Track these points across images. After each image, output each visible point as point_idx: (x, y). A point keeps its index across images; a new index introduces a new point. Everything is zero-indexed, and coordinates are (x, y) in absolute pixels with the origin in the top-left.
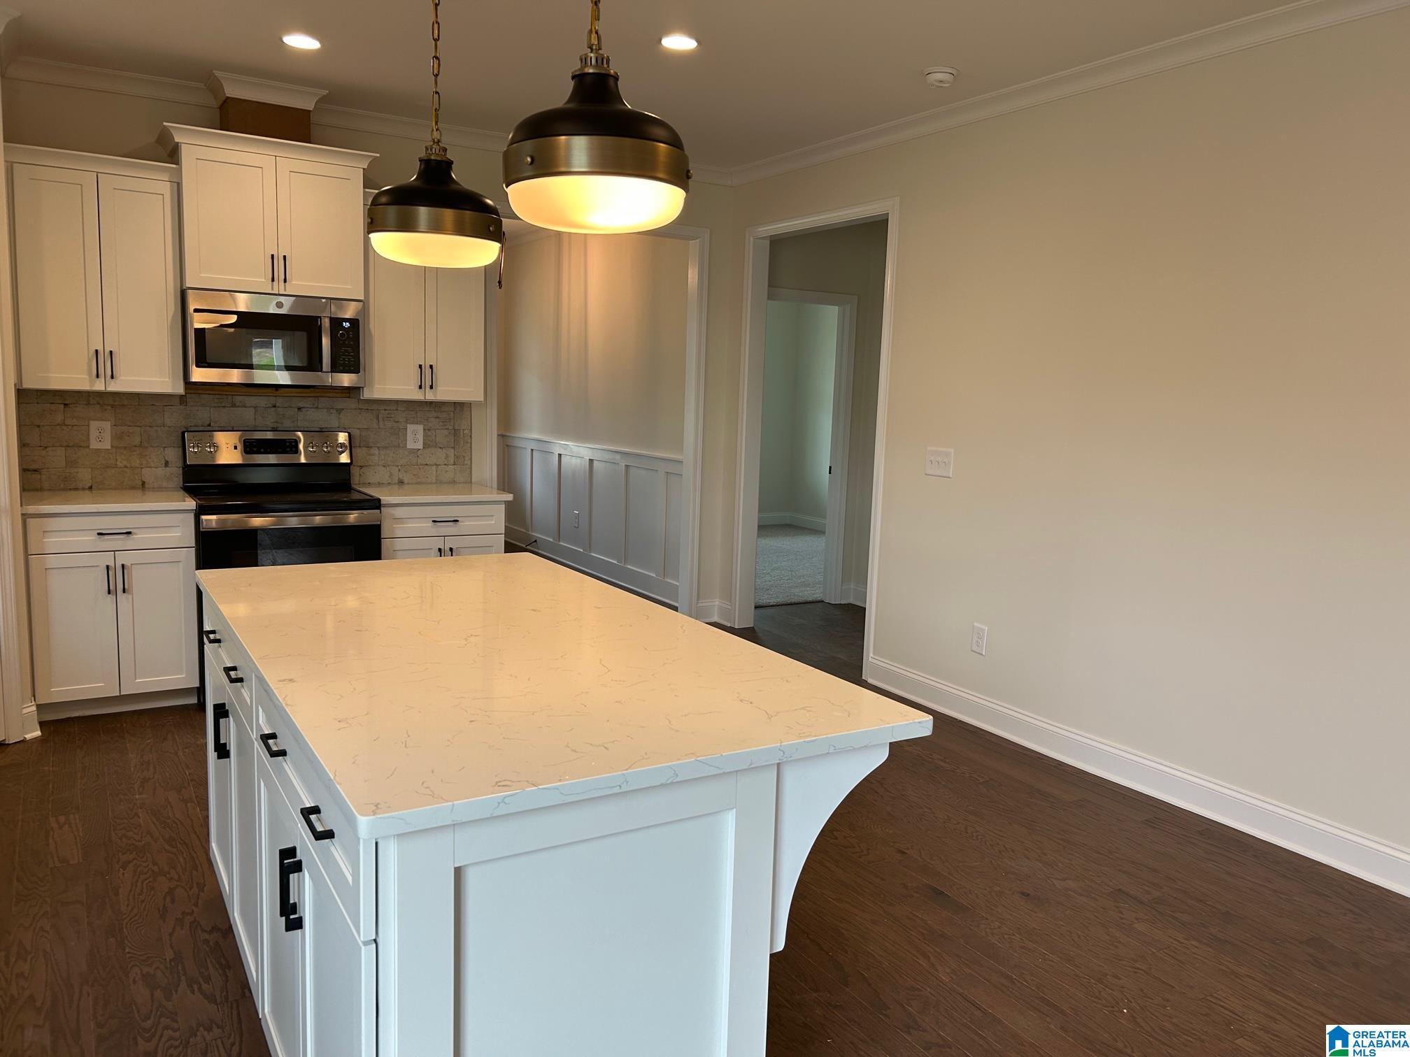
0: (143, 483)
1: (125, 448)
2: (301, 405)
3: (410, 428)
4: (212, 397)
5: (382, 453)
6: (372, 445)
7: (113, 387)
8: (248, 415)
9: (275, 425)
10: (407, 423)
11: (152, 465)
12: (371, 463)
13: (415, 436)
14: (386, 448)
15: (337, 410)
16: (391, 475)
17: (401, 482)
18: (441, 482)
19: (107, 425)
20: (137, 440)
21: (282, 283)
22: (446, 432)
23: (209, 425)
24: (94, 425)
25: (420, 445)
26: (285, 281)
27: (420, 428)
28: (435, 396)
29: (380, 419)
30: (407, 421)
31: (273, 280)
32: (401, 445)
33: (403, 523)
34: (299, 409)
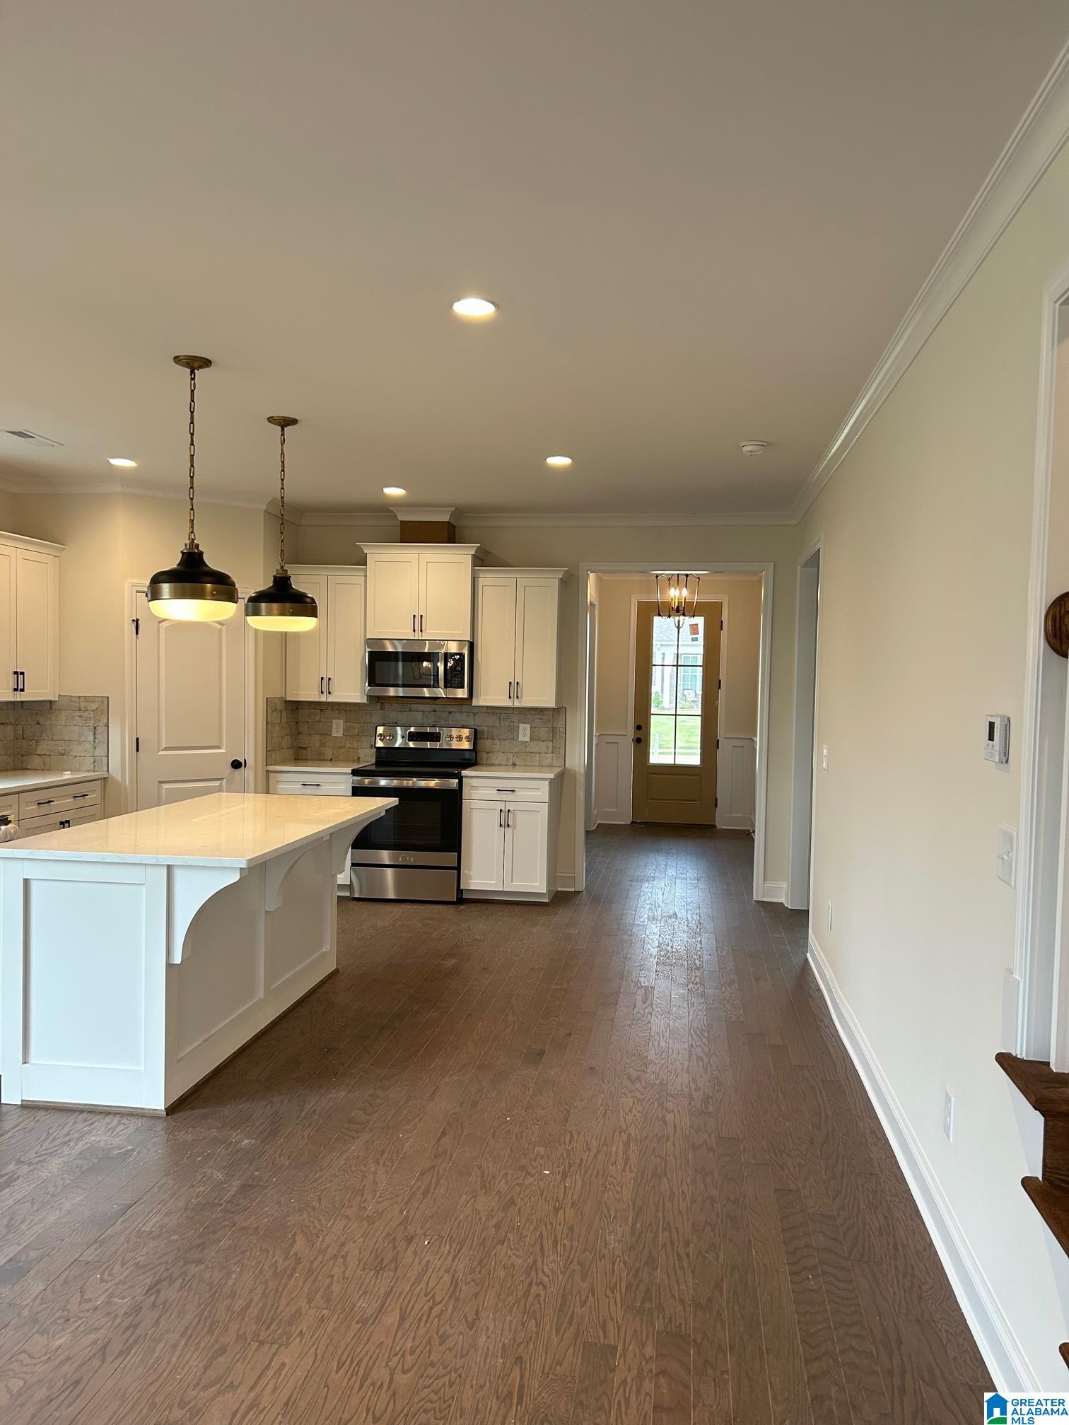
0: (359, 758)
1: (350, 736)
2: (451, 710)
3: (521, 726)
4: (398, 705)
5: (502, 743)
6: (495, 737)
7: (331, 699)
8: (418, 717)
9: (435, 723)
10: (519, 723)
11: (364, 747)
12: (494, 750)
13: (524, 733)
14: (504, 740)
15: (473, 713)
16: (507, 759)
17: (514, 764)
18: (542, 766)
19: (341, 722)
20: (357, 731)
21: (420, 633)
22: (547, 729)
23: (396, 723)
24: (335, 722)
25: (528, 739)
26: (421, 631)
27: (528, 726)
28: (521, 704)
29: (502, 721)
30: (520, 721)
31: (414, 631)
32: (515, 738)
33: (477, 790)
34: (450, 713)
